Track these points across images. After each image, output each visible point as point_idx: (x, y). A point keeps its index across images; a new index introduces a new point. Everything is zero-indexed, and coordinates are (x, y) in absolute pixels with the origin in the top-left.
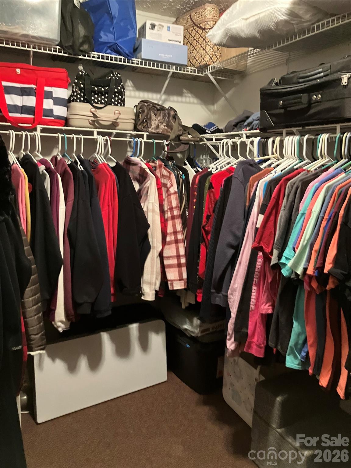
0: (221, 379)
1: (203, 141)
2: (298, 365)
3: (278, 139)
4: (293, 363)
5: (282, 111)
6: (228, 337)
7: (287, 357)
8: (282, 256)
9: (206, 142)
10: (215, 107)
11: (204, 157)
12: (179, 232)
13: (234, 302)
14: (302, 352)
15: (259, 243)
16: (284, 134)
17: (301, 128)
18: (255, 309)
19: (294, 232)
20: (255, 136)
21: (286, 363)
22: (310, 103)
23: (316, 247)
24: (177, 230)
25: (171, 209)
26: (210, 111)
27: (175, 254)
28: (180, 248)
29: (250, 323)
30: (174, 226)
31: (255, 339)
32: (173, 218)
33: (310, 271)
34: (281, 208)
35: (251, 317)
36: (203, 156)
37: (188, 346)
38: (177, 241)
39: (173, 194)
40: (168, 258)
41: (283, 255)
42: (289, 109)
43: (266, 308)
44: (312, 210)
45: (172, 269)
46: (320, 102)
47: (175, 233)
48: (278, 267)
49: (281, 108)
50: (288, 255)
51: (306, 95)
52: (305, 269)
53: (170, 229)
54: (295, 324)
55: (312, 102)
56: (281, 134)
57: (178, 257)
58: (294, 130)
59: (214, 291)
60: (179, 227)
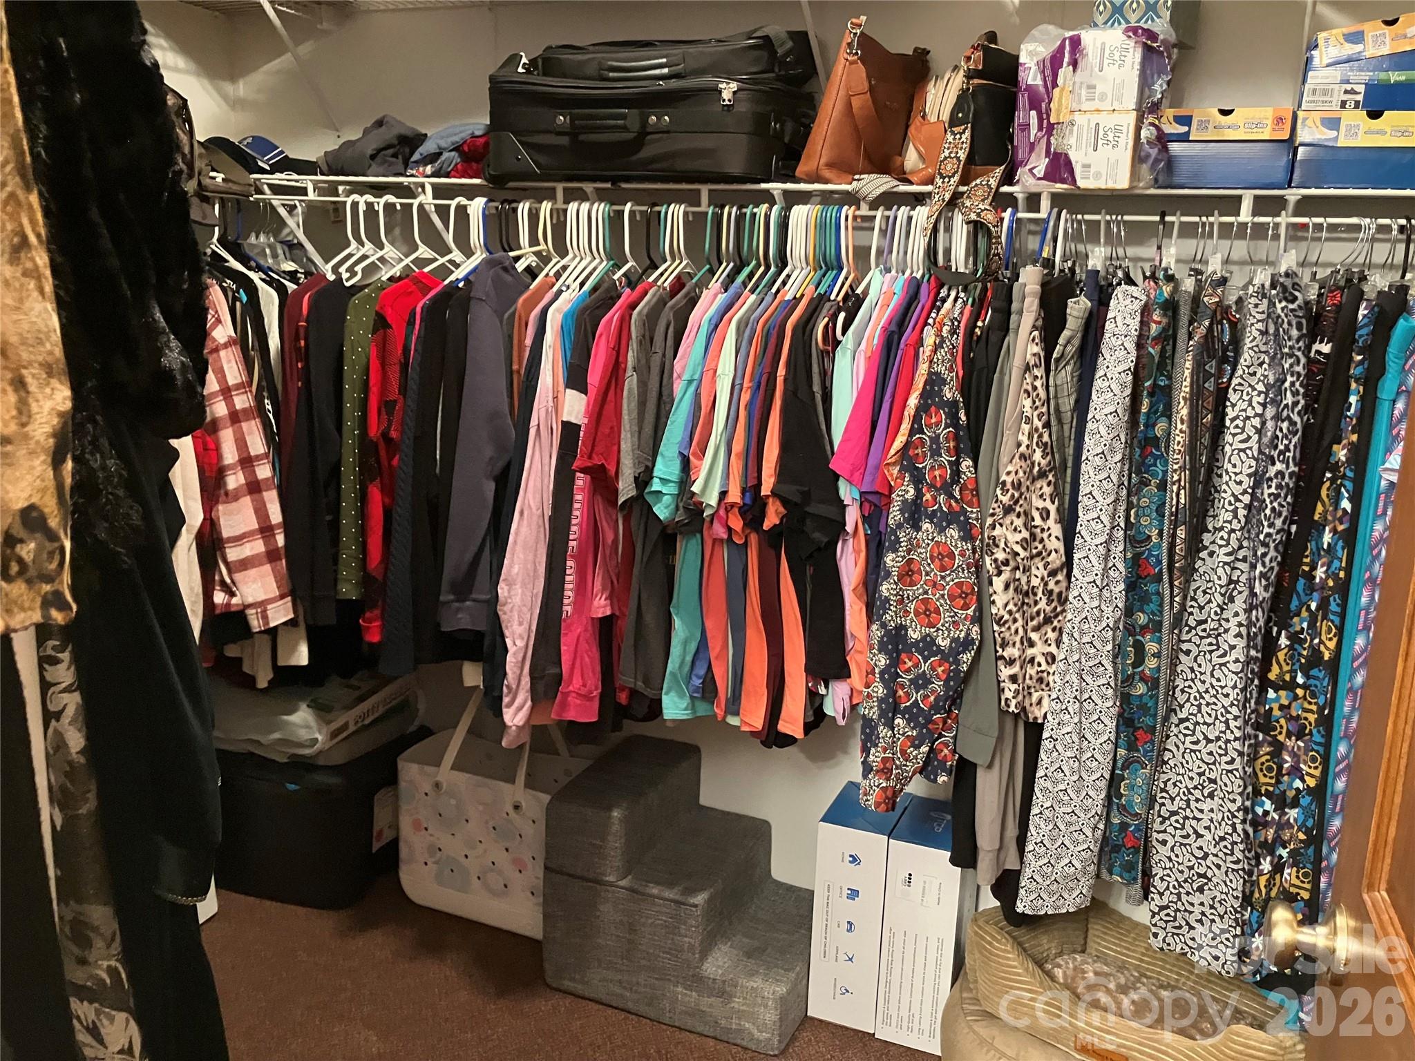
0: (393, 847)
1: (262, 193)
2: (686, 709)
3: (546, 207)
4: (677, 708)
5: (564, 141)
6: (506, 700)
7: (664, 697)
8: (652, 478)
9: (268, 195)
10: (241, 89)
11: (262, 238)
12: (258, 458)
13: (511, 611)
14: (694, 678)
15: (590, 457)
16: (560, 195)
17: (608, 185)
18: (573, 614)
19: (673, 423)
20: (471, 193)
21: (665, 711)
22: (644, 133)
23: (738, 446)
24: (252, 454)
25: (226, 392)
26: (225, 97)
27: (254, 525)
28: (269, 506)
29: (563, 648)
30: (241, 443)
31: (577, 683)
32: (235, 417)
33: (734, 496)
34: (625, 371)
35: (566, 634)
36: (257, 237)
37: (292, 787)
38: (254, 487)
39: (226, 346)
40: (239, 539)
41: (655, 473)
42: (582, 137)
43: (601, 606)
44: (715, 371)
45: (252, 572)
46: (668, 132)
47: (247, 462)
48: (641, 504)
49: (559, 134)
50: (664, 473)
51: (635, 111)
52: (723, 494)
53: (230, 455)
54: (677, 623)
55: (649, 130)
56: (551, 196)
57: (266, 530)
58: (589, 187)
59: (451, 597)
60: (257, 445)
